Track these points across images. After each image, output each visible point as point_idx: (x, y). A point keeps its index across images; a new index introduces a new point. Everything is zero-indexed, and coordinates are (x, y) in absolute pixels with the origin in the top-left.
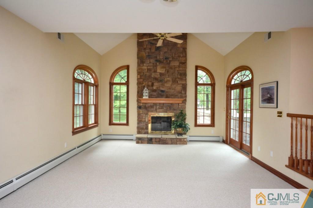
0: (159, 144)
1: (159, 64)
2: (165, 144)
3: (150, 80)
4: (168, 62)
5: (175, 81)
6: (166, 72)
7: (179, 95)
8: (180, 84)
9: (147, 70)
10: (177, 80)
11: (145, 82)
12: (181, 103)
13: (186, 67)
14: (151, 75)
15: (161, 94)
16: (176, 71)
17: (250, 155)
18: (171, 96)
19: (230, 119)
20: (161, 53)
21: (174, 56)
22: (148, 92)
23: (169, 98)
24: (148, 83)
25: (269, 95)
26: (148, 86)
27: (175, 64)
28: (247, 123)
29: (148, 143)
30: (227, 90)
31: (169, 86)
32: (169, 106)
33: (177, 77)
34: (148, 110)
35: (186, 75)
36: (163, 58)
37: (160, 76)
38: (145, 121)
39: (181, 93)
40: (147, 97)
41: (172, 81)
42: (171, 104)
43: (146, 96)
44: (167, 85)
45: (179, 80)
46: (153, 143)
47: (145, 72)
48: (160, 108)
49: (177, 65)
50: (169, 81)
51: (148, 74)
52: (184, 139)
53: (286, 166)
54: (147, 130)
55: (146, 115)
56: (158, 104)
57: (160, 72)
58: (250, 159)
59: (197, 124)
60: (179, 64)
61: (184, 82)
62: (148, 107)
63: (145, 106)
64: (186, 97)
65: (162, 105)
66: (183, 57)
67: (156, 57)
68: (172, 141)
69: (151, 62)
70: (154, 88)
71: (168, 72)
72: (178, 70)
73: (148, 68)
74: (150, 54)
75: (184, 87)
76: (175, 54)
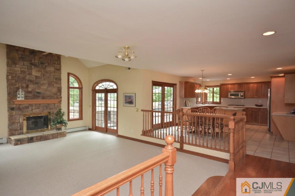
0: (41, 141)
1: (34, 67)
2: (47, 140)
3: (25, 82)
4: (44, 66)
5: (50, 84)
6: (42, 75)
7: (55, 96)
8: (56, 87)
9: (20, 71)
10: (53, 83)
11: (18, 83)
12: (57, 103)
13: (60, 73)
14: (26, 77)
15: (37, 95)
16: (52, 76)
17: (117, 134)
18: (48, 97)
19: (95, 113)
20: (36, 58)
21: (49, 62)
22: (24, 93)
23: (45, 99)
24: (22, 84)
25: (130, 100)
26: (22, 88)
27: (51, 70)
28: (115, 115)
29: (28, 143)
30: (93, 93)
31: (45, 89)
32: (45, 106)
33: (53, 81)
34: (23, 111)
35: (61, 80)
36: (38, 63)
37: (36, 78)
38: (20, 122)
39: (56, 94)
40: (23, 99)
41: (48, 84)
42: (48, 104)
43: (22, 97)
44: (44, 88)
45: (55, 83)
46: (34, 141)
47: (18, 74)
48: (36, 108)
49: (52, 70)
50: (45, 84)
51: (22, 76)
52: (64, 132)
53: (141, 135)
54: (22, 131)
55: (20, 116)
56: (34, 105)
57: (36, 75)
58: (117, 136)
59: (70, 119)
60: (55, 70)
61: (59, 86)
62: (23, 108)
63: (19, 107)
64: (61, 98)
65: (38, 105)
66: (57, 64)
67: (31, 61)
68: (53, 136)
69: (25, 64)
70: (29, 90)
71: (44, 75)
72: (53, 75)
73: (22, 69)
74: (24, 57)
75: (60, 90)
76: (50, 60)
